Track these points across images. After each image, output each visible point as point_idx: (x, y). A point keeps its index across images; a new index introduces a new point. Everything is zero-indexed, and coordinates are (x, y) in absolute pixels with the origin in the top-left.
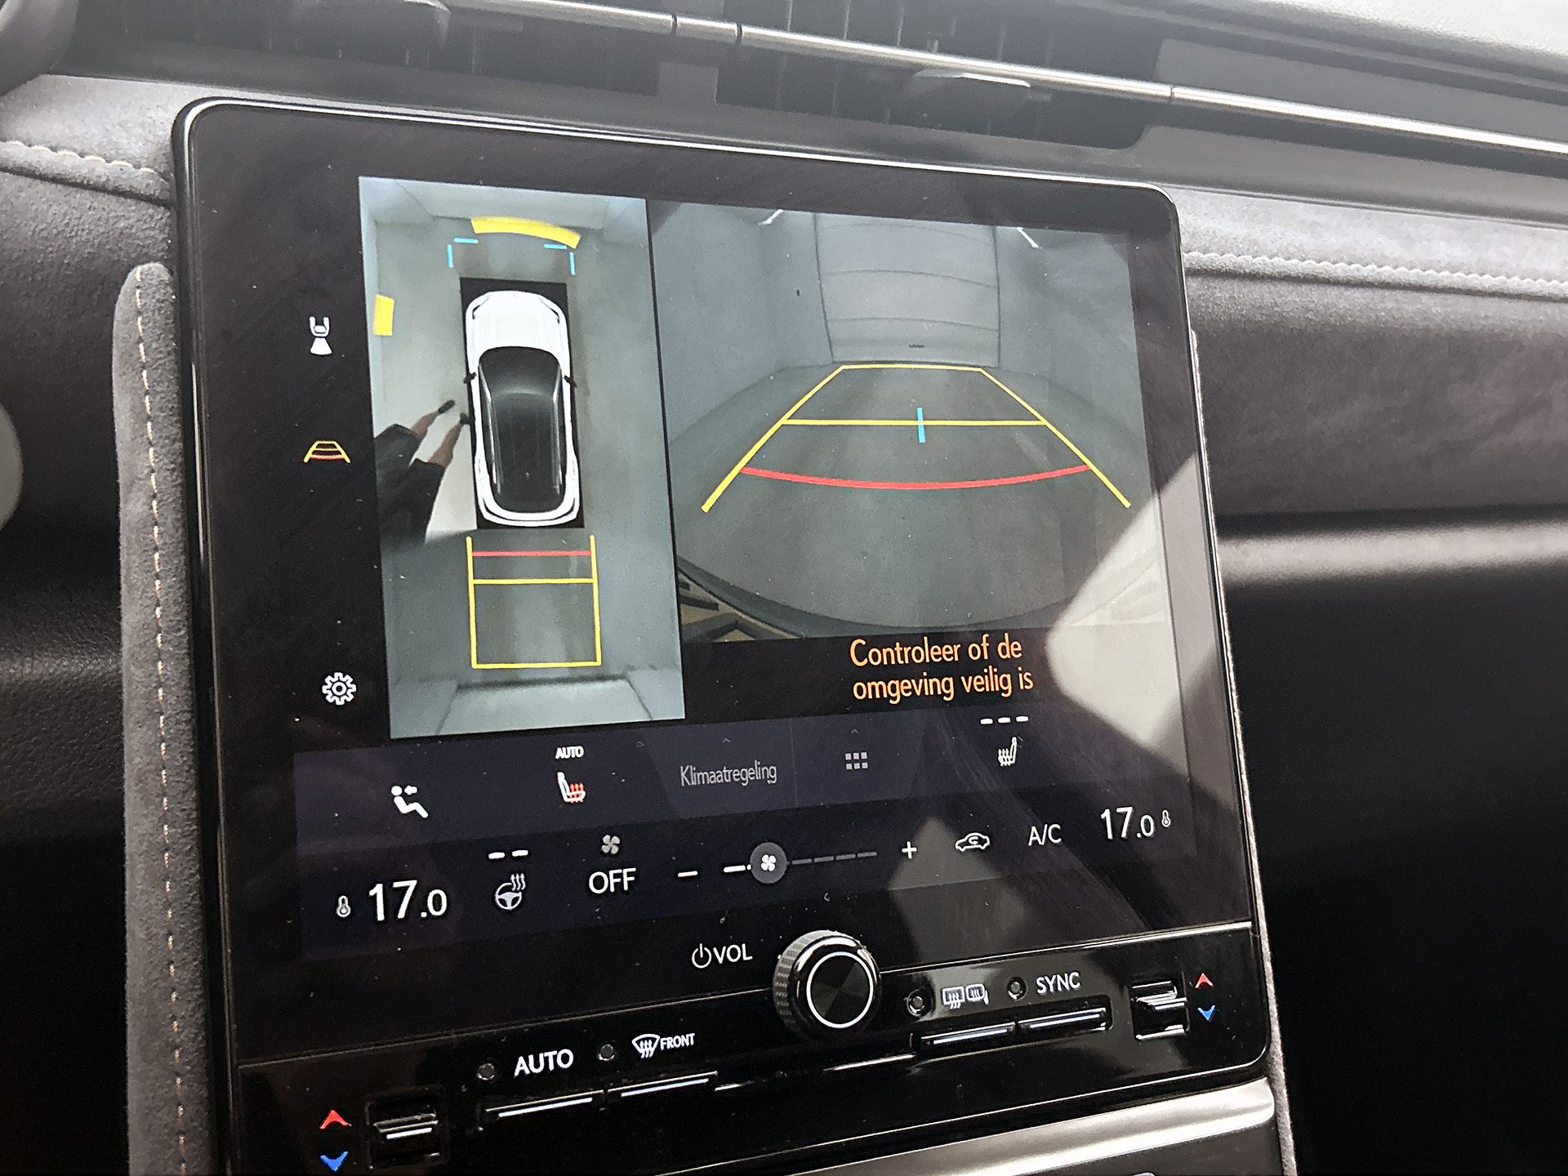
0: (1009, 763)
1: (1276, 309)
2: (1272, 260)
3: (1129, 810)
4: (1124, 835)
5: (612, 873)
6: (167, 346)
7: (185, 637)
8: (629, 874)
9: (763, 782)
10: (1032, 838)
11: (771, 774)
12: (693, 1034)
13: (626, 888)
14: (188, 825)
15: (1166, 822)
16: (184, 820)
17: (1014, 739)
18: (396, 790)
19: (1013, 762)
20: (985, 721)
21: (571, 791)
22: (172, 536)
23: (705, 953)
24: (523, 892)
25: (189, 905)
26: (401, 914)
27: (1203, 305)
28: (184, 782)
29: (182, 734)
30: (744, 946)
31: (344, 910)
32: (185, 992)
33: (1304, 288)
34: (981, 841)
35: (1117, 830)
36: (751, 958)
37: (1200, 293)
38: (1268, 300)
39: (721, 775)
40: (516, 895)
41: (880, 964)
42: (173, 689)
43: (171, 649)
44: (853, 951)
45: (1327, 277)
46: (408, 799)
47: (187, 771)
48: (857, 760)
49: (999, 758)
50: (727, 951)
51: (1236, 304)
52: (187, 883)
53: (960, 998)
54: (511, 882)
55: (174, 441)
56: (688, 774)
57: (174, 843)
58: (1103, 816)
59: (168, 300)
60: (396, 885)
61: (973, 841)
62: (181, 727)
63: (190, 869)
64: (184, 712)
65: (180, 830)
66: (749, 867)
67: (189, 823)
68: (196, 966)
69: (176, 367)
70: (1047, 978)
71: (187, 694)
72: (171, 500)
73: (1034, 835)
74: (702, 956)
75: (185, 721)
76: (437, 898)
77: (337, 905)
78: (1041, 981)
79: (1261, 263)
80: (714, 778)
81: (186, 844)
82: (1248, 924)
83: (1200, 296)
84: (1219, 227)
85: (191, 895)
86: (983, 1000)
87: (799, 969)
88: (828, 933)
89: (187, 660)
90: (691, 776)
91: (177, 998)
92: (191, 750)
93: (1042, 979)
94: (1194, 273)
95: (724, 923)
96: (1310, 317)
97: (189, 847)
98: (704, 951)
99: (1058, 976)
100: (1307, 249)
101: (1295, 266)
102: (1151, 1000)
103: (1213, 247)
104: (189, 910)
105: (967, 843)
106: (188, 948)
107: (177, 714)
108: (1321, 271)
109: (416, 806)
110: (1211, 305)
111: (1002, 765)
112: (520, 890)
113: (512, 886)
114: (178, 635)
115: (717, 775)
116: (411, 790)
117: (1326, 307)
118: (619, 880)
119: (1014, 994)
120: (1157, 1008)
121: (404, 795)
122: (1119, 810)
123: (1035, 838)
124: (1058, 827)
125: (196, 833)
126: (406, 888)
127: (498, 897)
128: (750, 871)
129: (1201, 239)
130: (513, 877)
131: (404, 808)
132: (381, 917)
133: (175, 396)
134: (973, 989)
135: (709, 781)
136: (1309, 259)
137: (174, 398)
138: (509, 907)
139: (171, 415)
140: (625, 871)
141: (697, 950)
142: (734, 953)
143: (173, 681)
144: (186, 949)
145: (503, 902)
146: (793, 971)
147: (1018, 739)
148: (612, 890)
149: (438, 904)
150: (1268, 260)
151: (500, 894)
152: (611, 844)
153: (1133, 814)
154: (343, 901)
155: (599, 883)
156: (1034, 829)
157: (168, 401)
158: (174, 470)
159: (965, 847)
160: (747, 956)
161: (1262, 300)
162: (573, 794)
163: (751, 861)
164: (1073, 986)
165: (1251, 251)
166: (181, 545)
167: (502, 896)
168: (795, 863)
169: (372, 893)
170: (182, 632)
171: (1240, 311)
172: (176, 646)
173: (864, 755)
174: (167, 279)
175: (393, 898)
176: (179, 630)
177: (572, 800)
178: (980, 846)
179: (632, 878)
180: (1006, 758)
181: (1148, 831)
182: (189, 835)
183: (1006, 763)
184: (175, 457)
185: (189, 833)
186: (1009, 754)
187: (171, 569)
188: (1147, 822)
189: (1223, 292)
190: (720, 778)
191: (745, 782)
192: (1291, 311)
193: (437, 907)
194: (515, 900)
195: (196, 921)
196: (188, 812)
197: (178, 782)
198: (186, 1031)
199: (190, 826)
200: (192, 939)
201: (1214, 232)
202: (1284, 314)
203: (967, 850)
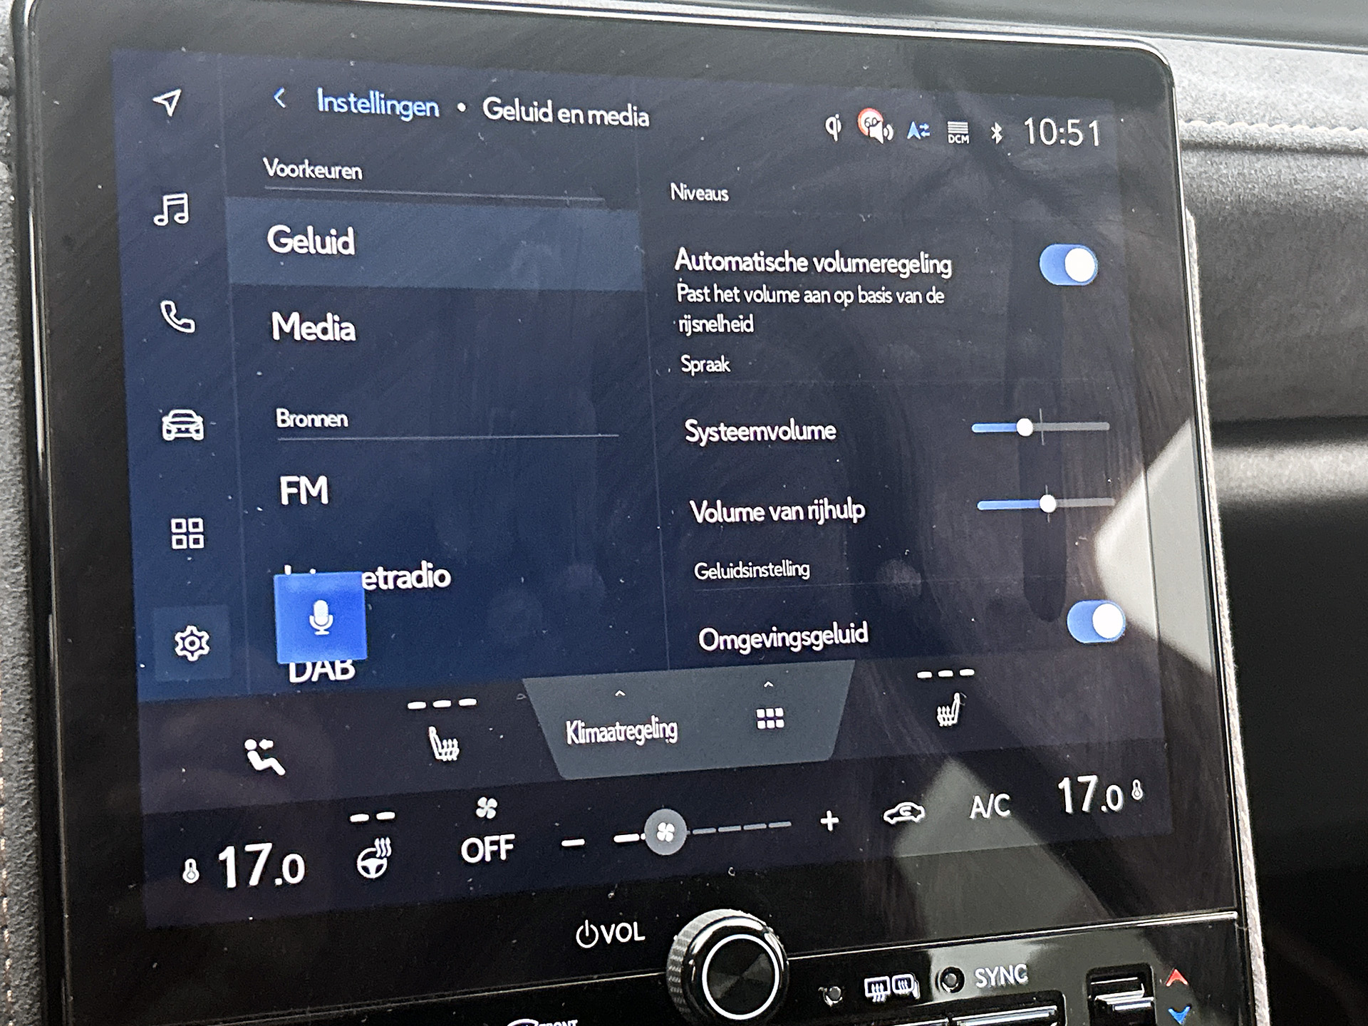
0: (950, 723)
1: (1295, 187)
2: (1293, 129)
3: (1093, 780)
4: (1086, 808)
5: (488, 839)
6: (6, 252)
7: (22, 574)
8: (508, 842)
9: (661, 742)
10: (975, 810)
11: (671, 732)
12: (576, 1021)
13: (503, 856)
14: (24, 779)
15: (1138, 794)
16: (19, 773)
17: (957, 696)
18: (251, 744)
19: (955, 721)
20: (922, 675)
21: (443, 747)
22: (10, 464)
23: (591, 931)
24: (388, 858)
25: (25, 865)
26: (254, 881)
27: (1205, 184)
28: (20, 732)
29: (18, 680)
30: (635, 924)
31: (191, 874)
32: (19, 959)
33: (1333, 161)
34: (914, 812)
35: (1077, 802)
36: (643, 938)
37: (1202, 170)
38: (1286, 177)
39: (613, 733)
40: (379, 862)
41: (789, 949)
42: (9, 630)
43: (8, 586)
44: (760, 935)
45: (1361, 147)
46: (263, 754)
47: (24, 720)
48: (771, 718)
49: (938, 718)
50: (616, 929)
51: (1246, 182)
52: (23, 840)
53: (885, 989)
54: (374, 847)
55: (13, 358)
56: (576, 731)
57: (10, 798)
58: (1061, 786)
59: (5, 202)
60: (249, 848)
61: (904, 811)
62: (18, 671)
63: (26, 826)
64: (22, 655)
65: (16, 785)
66: (643, 836)
67: (26, 776)
68: (31, 931)
69: (14, 276)
70: (987, 970)
71: (23, 636)
72: (8, 423)
73: (978, 807)
74: (587, 934)
75: (24, 665)
76: (294, 864)
77: (183, 869)
78: (980, 974)
79: (1279, 133)
80: (606, 735)
81: (23, 799)
82: (1235, 915)
83: (1201, 173)
84: (1229, 89)
85: (27, 854)
86: (911, 993)
87: (696, 951)
88: (730, 912)
89: (25, 598)
90: (578, 733)
91: (10, 966)
92: (28, 697)
93: (982, 971)
94: (1193, 146)
95: (613, 897)
96: (1339, 196)
97: (26, 801)
98: (590, 929)
99: (1002, 968)
100: (1338, 112)
101: (1322, 136)
102: (1110, 999)
103: (1222, 115)
104: (24, 871)
105: (898, 814)
106: (24, 912)
107: (14, 657)
108: (1354, 140)
109: (272, 762)
110: (1214, 183)
111: (941, 725)
112: (385, 856)
113: (376, 852)
114: (15, 571)
115: (608, 732)
116: (266, 744)
117: (1358, 182)
118: (495, 848)
119: (948, 986)
120: (1117, 1008)
121: (258, 750)
122: (1081, 779)
123: (978, 810)
124: (1007, 797)
125: (33, 787)
126: (259, 853)
127: (360, 864)
128: (644, 841)
129: (1206, 104)
130: (377, 842)
131: (259, 764)
132: (231, 883)
133: (13, 308)
134: (901, 980)
135: (600, 739)
136: (1340, 125)
137: (13, 311)
138: (373, 875)
139: (10, 330)
140: (503, 838)
141: (582, 927)
142: (624, 932)
143: (10, 621)
144: (21, 913)
145: (366, 869)
146: (688, 955)
147: (961, 697)
148: (488, 859)
149: (294, 870)
150: (1287, 129)
151: (364, 859)
152: (487, 808)
153: (1098, 785)
154: (191, 865)
155: (473, 850)
156: (977, 800)
157: (7, 314)
158: (12, 389)
159: (896, 819)
160: (639, 936)
161: (1279, 177)
162: (448, 751)
163: (645, 831)
164: (1020, 981)
165: (1267, 118)
166: (20, 473)
167: (367, 863)
168: (696, 832)
169: (222, 857)
170: (20, 569)
171: (1251, 189)
172: (13, 583)
173: (780, 712)
174: (5, 177)
175: (246, 863)
176: (16, 566)
177: (444, 758)
178: (912, 818)
179: (511, 847)
180: (947, 717)
181: (1115, 803)
182: (25, 789)
183: (946, 723)
184: (13, 376)
185: (24, 787)
186: (950, 713)
187: (8, 499)
188: (1115, 793)
189: (1231, 168)
190: (612, 736)
191: (640, 740)
192: (1315, 189)
193: (294, 872)
194: (379, 868)
195: (31, 883)
196: (23, 765)
197: (15, 731)
198: (20, 1002)
199: (27, 779)
200: (27, 903)
201: (1224, 95)
202: (1306, 193)
203: (898, 823)
